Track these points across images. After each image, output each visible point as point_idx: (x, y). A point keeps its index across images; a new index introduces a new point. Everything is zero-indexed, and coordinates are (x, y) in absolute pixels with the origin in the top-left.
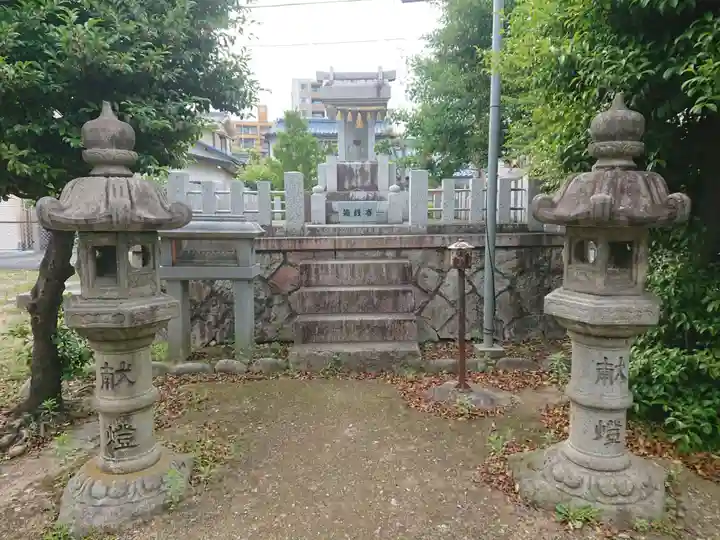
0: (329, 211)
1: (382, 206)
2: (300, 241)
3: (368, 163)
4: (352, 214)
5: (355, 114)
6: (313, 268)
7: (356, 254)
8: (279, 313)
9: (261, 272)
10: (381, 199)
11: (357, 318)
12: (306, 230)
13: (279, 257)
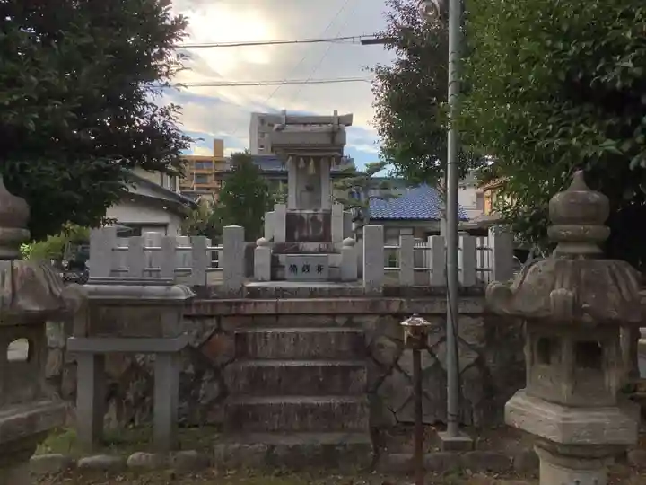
0: (275, 265)
1: (335, 260)
2: (238, 304)
3: (321, 211)
4: (300, 269)
5: (307, 160)
6: (251, 337)
7: (300, 320)
8: (208, 390)
9: (191, 341)
10: (334, 252)
11: (298, 401)
12: (245, 290)
13: (212, 323)
